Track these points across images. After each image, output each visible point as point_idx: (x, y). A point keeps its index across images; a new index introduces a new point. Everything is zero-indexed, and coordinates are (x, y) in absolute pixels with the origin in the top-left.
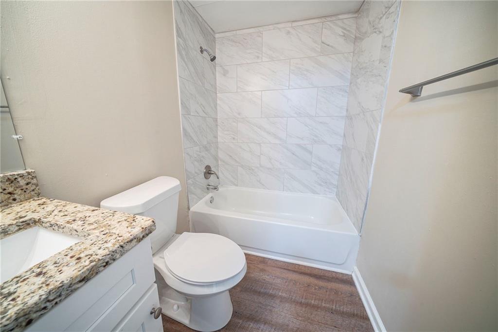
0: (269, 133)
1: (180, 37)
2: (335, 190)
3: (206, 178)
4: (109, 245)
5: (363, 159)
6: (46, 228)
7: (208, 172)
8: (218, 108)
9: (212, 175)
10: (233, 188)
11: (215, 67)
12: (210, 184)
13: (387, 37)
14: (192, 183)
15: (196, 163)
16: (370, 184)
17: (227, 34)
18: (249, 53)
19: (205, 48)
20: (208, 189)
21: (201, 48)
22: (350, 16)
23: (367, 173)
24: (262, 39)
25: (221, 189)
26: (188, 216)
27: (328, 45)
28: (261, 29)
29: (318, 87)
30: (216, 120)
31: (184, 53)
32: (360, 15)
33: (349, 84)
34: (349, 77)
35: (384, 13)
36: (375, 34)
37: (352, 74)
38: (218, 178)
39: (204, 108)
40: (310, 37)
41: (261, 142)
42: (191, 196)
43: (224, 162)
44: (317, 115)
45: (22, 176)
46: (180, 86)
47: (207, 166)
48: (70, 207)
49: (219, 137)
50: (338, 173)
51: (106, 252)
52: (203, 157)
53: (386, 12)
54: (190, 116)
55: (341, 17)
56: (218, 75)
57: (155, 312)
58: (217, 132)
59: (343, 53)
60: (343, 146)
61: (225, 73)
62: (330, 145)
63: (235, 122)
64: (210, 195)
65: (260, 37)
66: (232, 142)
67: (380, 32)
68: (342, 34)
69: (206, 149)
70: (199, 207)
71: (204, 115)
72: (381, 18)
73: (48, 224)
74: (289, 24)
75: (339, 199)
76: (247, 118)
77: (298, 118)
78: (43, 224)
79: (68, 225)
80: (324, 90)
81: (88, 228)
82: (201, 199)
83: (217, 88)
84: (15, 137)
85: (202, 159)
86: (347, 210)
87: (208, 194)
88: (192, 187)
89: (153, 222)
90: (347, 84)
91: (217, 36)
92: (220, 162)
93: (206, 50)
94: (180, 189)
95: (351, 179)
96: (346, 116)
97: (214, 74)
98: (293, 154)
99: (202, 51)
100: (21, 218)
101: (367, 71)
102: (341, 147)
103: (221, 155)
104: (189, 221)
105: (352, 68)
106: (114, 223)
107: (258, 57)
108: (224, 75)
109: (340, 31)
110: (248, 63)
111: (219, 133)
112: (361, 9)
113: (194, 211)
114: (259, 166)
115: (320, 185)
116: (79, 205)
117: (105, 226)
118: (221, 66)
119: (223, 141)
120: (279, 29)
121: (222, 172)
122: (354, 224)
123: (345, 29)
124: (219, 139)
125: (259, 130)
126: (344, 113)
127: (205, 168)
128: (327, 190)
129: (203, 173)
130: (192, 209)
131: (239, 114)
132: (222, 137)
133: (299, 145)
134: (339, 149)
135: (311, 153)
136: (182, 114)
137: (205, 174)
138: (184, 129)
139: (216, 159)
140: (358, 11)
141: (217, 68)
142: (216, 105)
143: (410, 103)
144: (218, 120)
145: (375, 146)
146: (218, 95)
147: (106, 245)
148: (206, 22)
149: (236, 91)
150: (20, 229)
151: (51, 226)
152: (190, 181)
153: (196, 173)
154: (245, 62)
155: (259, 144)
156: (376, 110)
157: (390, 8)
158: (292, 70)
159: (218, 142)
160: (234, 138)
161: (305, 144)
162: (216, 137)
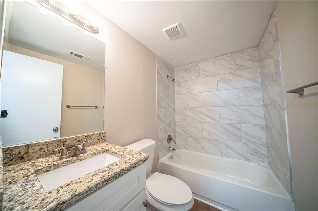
0: (207, 116)
1: (159, 74)
2: (267, 159)
3: (169, 142)
4: (134, 160)
5: (280, 136)
6: (110, 153)
7: (170, 139)
8: (176, 102)
9: (172, 141)
10: (185, 151)
11: (174, 83)
12: (171, 147)
13: (276, 60)
14: (160, 144)
15: (163, 133)
16: (290, 155)
17: (180, 68)
18: (192, 75)
19: (170, 76)
20: (169, 149)
21: (167, 76)
22: (253, 49)
23: (286, 146)
24: (199, 68)
25: (177, 151)
26: (157, 165)
27: (241, 65)
28: (198, 63)
29: (238, 88)
30: (174, 109)
31: (159, 80)
32: (259, 48)
33: (261, 85)
34: (260, 81)
35: (271, 48)
36: (269, 58)
37: (262, 79)
38: (175, 143)
39: (168, 103)
40: (228, 63)
41: (202, 122)
42: (160, 153)
43: (179, 133)
44: (240, 105)
45: (103, 133)
46: (157, 94)
47: (169, 135)
48: (117, 147)
49: (176, 119)
50: (266, 146)
51: (134, 162)
52: (167, 130)
53: (272, 49)
54: (161, 108)
55: (246, 50)
56: (175, 86)
57: (145, 203)
58: (175, 116)
59: (252, 68)
60: (266, 125)
61: (179, 85)
62: (255, 125)
63: (185, 110)
64: (170, 154)
65: (197, 66)
66: (184, 122)
67: (272, 58)
68: (249, 59)
69: (169, 125)
70: (164, 160)
71: (168, 107)
72: (271, 51)
73: (111, 152)
74: (215, 59)
75: (271, 168)
76: (192, 107)
77: (226, 107)
78: (109, 152)
79: (118, 153)
80: (243, 89)
81: (125, 154)
82: (165, 155)
83: (175, 92)
84: (103, 119)
85: (166, 131)
86: (279, 177)
87: (169, 152)
88: (161, 147)
89: (148, 155)
90: (259, 85)
91: (175, 69)
92: (176, 134)
93: (170, 77)
94: (156, 146)
95: (276, 151)
96: (264, 105)
97: (174, 86)
98: (226, 130)
99: (168, 77)
100: (103, 148)
101: (270, 78)
102: (265, 127)
103: (177, 129)
104: (158, 168)
105: (261, 75)
106: (134, 154)
107: (197, 76)
108: (179, 86)
109: (247, 57)
110: (192, 79)
111: (176, 117)
112: (259, 45)
113: (161, 162)
114: (202, 137)
115: (253, 155)
116: (119, 146)
117: (131, 154)
118: (177, 82)
119: (178, 121)
120: (209, 62)
121: (178, 139)
122: (286, 189)
123: (251, 56)
124: (176, 120)
125: (200, 114)
126: (262, 103)
127: (168, 136)
128: (259, 159)
129: (167, 139)
130: (160, 161)
131: (188, 105)
132: (178, 118)
133: (230, 124)
134: (263, 128)
135: (240, 130)
136: (158, 107)
137: (168, 140)
138: (158, 114)
139: (174, 131)
140: (258, 46)
141: (175, 83)
142: (174, 101)
143: (299, 98)
144: (176, 109)
145: (285, 126)
146: (175, 96)
147: (133, 160)
148: (170, 65)
149: (185, 93)
150: (103, 152)
151: (112, 152)
152: (159, 143)
153: (163, 138)
154: (190, 79)
155: (201, 123)
156: (280, 102)
157: (274, 46)
158: (219, 80)
159: (175, 121)
160: (185, 119)
161: (234, 124)
162: (174, 119)
